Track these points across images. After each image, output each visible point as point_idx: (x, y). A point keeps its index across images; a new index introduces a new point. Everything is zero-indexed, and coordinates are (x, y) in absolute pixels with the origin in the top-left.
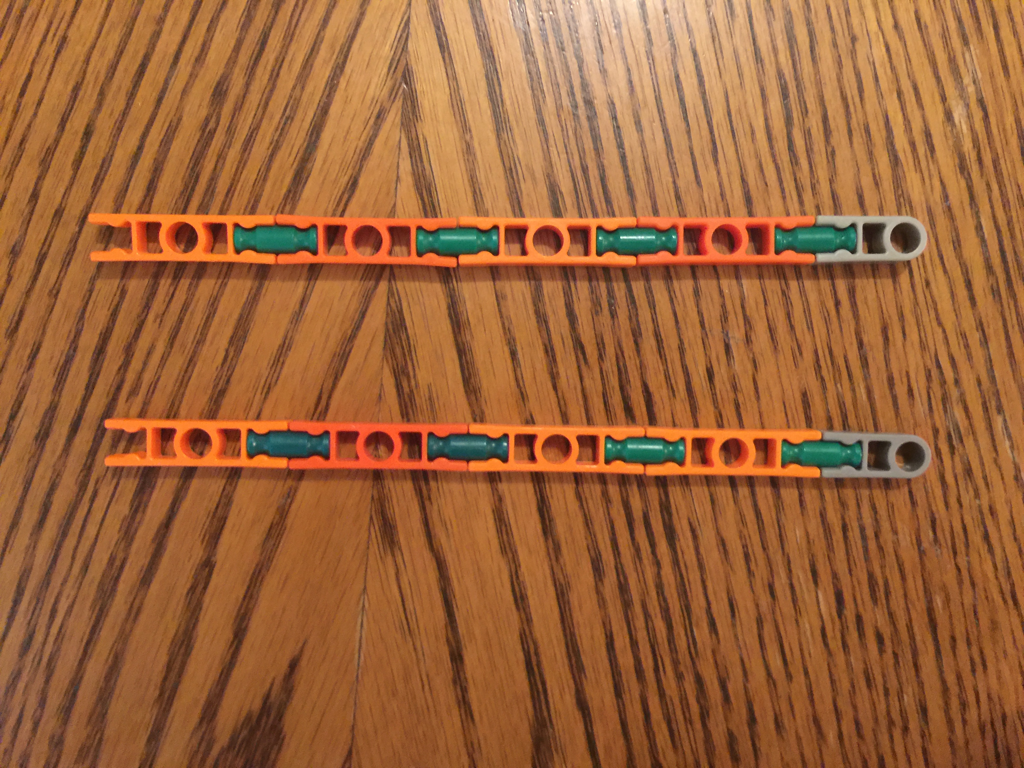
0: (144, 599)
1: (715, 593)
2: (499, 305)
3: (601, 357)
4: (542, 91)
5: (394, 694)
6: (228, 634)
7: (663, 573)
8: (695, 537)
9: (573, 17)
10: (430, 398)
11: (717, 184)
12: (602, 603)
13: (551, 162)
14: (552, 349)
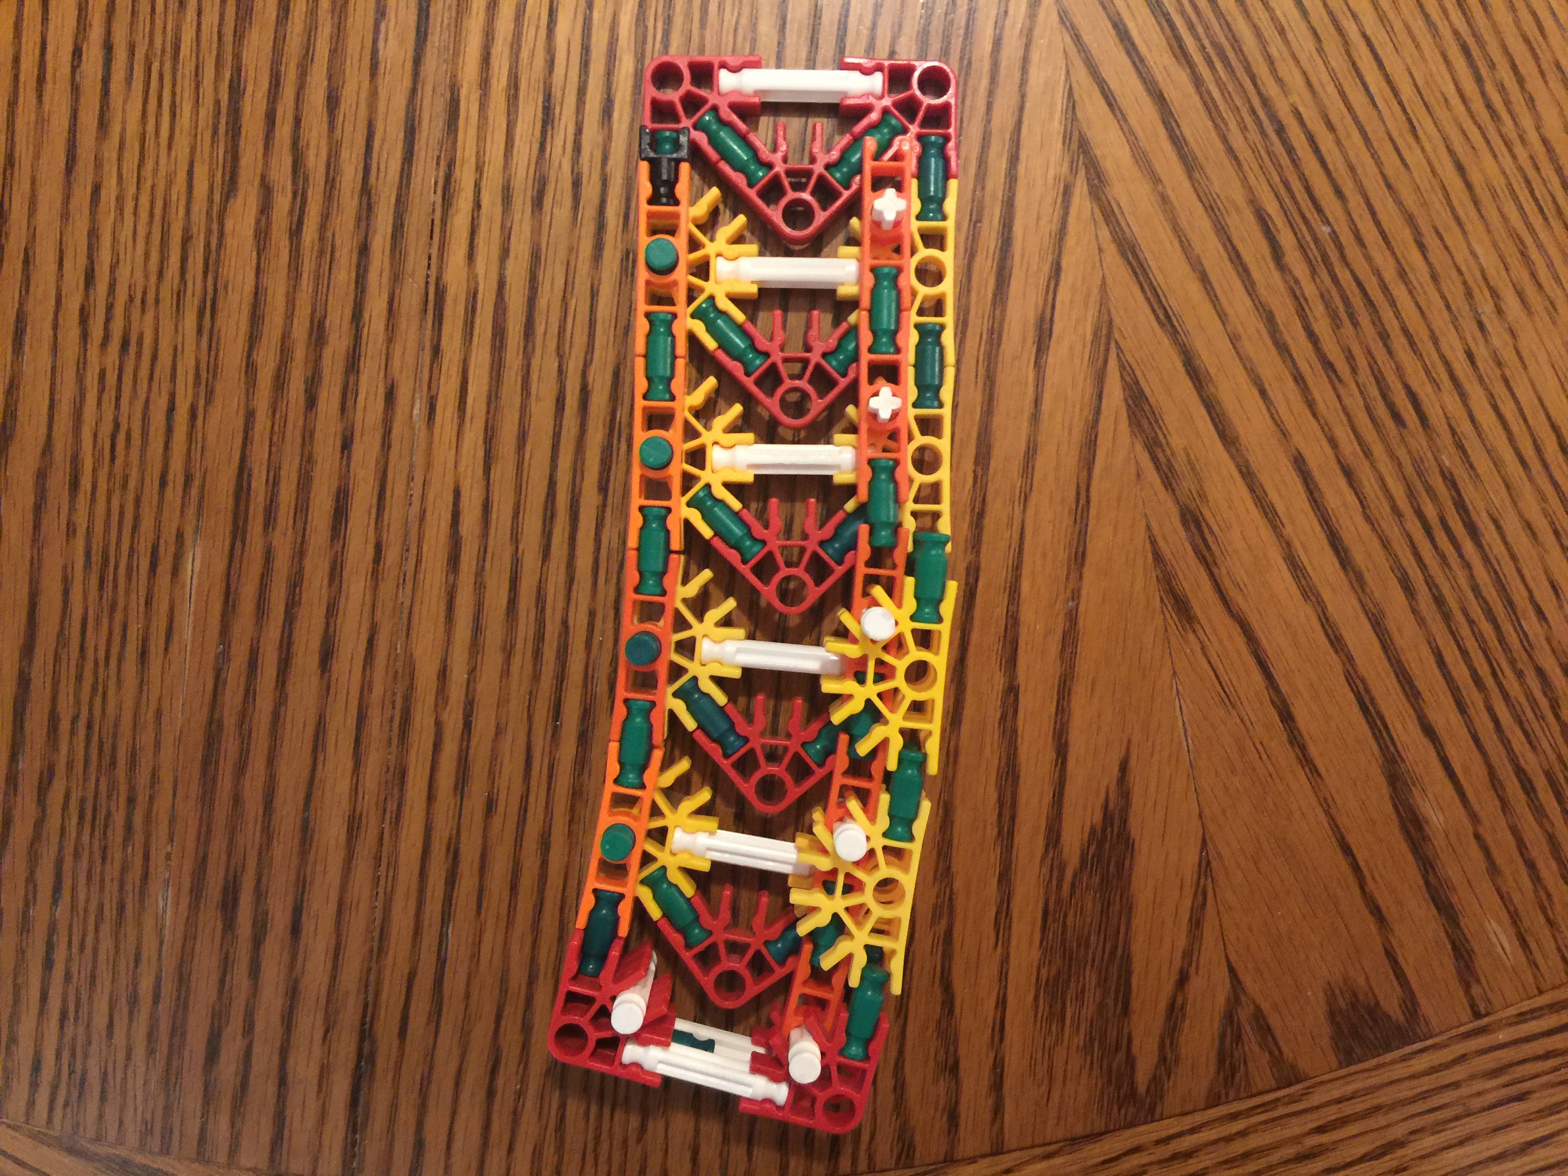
0: (958, 740)
1: (1534, 579)
2: (1235, 347)
3: (1354, 371)
4: (1223, 119)
5: (1233, 771)
6: (1050, 755)
7: (1475, 573)
8: (1498, 527)
9: (1234, 36)
10: (1190, 462)
11: (1425, 162)
12: (1421, 622)
13: (1250, 188)
14: (1302, 378)
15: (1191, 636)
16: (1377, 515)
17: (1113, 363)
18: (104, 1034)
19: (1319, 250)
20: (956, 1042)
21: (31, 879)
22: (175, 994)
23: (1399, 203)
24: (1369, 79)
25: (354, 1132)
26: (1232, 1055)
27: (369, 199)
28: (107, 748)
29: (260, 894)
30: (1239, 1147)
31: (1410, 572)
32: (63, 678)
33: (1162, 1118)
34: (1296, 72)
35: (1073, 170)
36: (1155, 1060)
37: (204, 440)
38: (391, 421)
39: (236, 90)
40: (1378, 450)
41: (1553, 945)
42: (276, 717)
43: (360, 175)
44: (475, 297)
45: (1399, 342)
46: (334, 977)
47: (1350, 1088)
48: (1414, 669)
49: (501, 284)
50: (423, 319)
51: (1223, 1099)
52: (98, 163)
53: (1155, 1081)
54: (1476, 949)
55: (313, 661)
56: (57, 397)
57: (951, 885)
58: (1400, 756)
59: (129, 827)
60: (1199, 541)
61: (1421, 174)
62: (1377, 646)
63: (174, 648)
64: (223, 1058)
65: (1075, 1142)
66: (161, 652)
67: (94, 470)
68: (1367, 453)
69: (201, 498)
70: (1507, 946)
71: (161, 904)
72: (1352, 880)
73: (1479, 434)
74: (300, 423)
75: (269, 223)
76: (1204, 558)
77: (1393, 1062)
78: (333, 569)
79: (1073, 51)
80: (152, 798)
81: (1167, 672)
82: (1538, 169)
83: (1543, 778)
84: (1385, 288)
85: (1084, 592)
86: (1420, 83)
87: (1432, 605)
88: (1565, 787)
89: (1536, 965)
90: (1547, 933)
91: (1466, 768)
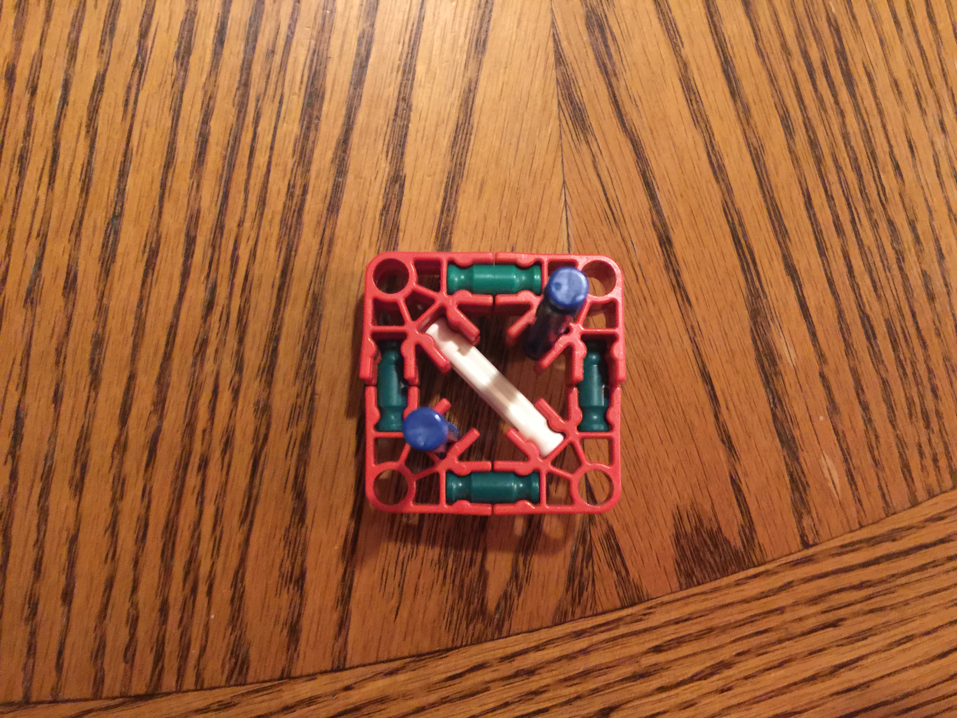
15: (584, 147)
16: (769, 51)
20: (304, 550)
26: (581, 574)
30: (581, 665)
31: (792, 113)
33: (509, 636)
36: (508, 577)
41: (876, 483)
47: (689, 610)
48: (785, 207)
51: (570, 617)
53: (506, 597)
54: (811, 483)
57: (312, 383)
58: (763, 291)
60: (602, 49)
62: (755, 182)
65: (421, 658)
70: (837, 481)
72: (708, 409)
76: (604, 66)
77: (728, 586)
81: (557, 181)
83: (884, 325)
85: (482, 83)
87: (808, 148)
88: (901, 336)
89: (860, 501)
90: (872, 471)
91: (820, 310)
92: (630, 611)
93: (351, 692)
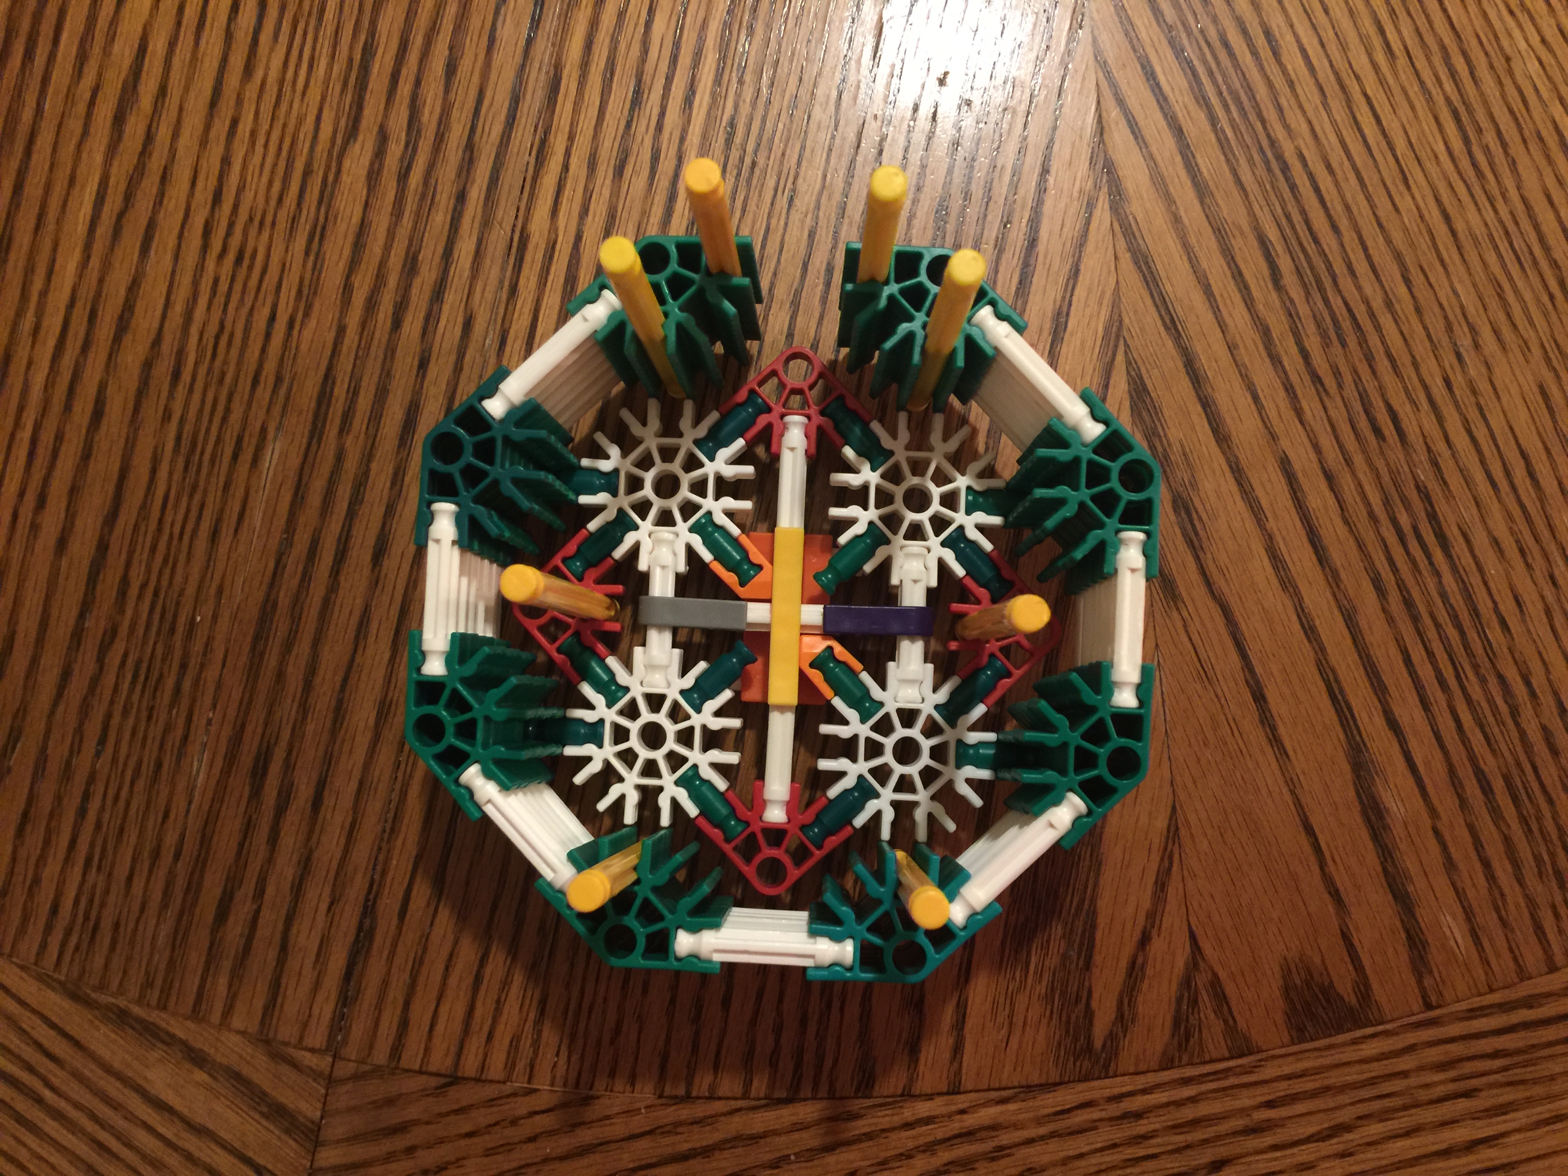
15: (1175, 614)
16: (1355, 518)
17: (1120, 357)
18: (123, 884)
19: (1314, 276)
21: (79, 731)
22: (195, 853)
23: (1389, 241)
24: (1367, 131)
25: (344, 1005)
26: (1187, 1021)
27: (472, 152)
28: (169, 616)
29: (288, 767)
30: (1188, 1113)
31: (1383, 574)
32: (139, 548)
33: (1115, 1076)
34: (1302, 120)
35: (1097, 187)
36: (1113, 1016)
37: (297, 348)
38: (466, 346)
39: (369, 51)
40: (1359, 460)
41: (1505, 945)
42: (327, 603)
43: (467, 132)
44: (553, 248)
45: (1383, 365)
46: (346, 851)
47: (1300, 1066)
48: (1382, 664)
49: (579, 238)
50: (506, 262)
51: (1176, 1063)
52: (239, 101)
53: (1112, 1037)
54: (1430, 941)
55: (367, 557)
56: (172, 298)
58: (1364, 744)
59: (178, 689)
60: (1189, 526)
61: (1409, 217)
62: (1349, 641)
63: (245, 529)
64: (231, 919)
65: (1029, 1090)
66: (232, 531)
67: (196, 364)
68: (1349, 462)
69: (287, 398)
70: (1460, 941)
71: (195, 763)
72: (1313, 860)
73: (1453, 456)
74: (385, 340)
75: (381, 165)
76: (1191, 541)
77: (1344, 1044)
78: (396, 474)
79: (1104, 84)
80: (202, 666)
82: (1517, 223)
83: (1501, 780)
84: (1372, 315)
86: (1413, 141)
87: (1402, 606)
88: (1522, 791)
89: (1488, 963)
90: (1500, 932)
91: (1427, 764)
92: (1239, 1062)
93: (965, 1116)
